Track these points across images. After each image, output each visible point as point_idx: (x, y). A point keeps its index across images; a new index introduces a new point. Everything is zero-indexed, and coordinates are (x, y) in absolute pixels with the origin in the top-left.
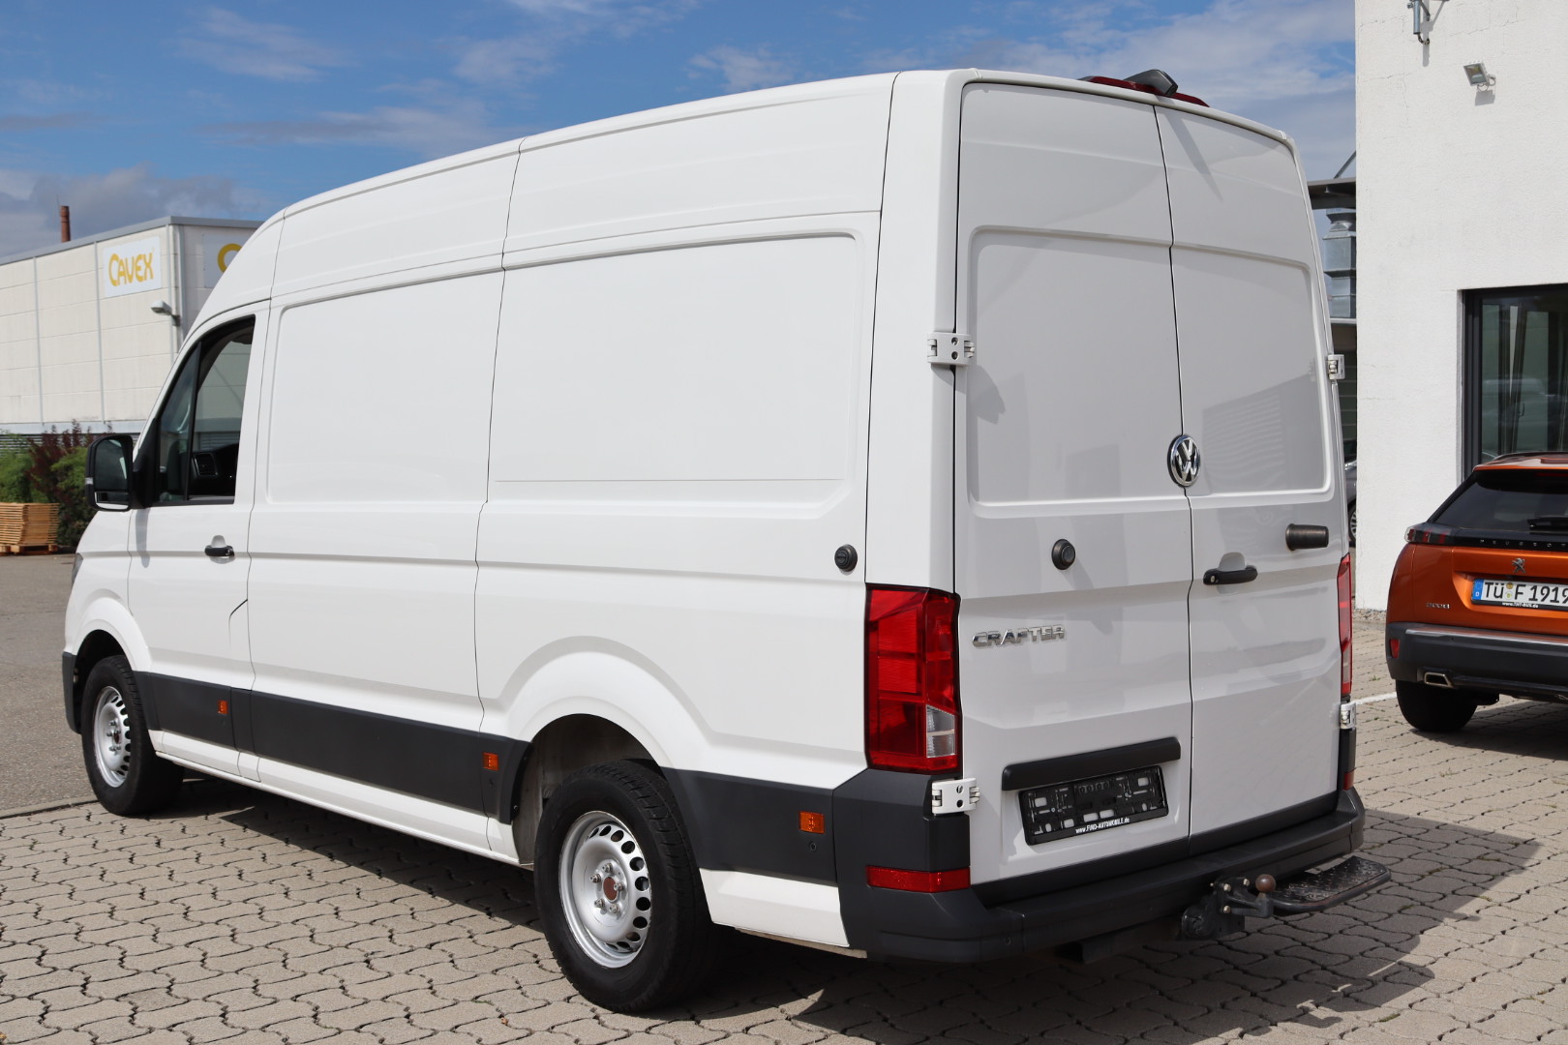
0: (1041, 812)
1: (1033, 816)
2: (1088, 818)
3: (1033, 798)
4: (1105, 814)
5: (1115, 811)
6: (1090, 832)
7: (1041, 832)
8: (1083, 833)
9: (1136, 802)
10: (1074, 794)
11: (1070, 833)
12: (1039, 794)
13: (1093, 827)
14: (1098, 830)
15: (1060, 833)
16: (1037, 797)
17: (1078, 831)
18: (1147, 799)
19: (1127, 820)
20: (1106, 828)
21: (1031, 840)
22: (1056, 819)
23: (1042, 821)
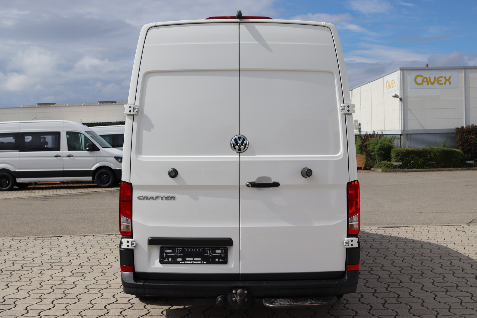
0: (168, 254)
1: (164, 255)
2: (187, 259)
3: (166, 249)
4: (195, 259)
5: (202, 259)
6: (186, 264)
7: (167, 260)
8: (183, 264)
9: (214, 258)
10: (183, 251)
11: (178, 263)
12: (169, 248)
13: (189, 262)
14: (190, 264)
15: (174, 262)
16: (168, 249)
17: (181, 262)
18: (219, 257)
19: (205, 262)
20: (194, 264)
21: (161, 262)
22: (174, 258)
23: (168, 257)
